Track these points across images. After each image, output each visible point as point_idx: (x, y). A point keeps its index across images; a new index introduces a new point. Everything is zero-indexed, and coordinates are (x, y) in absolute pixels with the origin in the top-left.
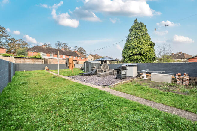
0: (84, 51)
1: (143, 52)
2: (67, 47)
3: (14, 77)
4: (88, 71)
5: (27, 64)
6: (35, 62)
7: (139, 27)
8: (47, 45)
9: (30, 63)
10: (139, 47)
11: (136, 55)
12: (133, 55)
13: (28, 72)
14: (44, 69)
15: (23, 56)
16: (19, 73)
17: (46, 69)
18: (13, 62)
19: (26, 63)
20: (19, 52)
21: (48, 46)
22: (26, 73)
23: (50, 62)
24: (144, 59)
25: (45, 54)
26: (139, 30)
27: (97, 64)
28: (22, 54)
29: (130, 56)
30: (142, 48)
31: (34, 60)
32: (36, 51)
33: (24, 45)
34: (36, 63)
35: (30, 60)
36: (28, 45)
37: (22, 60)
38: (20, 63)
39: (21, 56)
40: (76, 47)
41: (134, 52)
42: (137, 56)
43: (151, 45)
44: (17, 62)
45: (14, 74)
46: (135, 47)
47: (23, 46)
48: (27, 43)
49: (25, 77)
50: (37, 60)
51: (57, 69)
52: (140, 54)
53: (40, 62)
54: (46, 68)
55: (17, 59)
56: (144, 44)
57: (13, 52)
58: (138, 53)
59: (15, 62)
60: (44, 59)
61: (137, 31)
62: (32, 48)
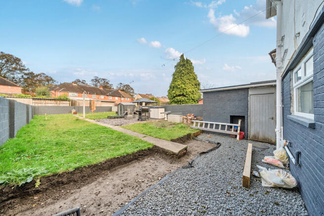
0: (132, 89)
1: (186, 92)
2: (108, 84)
3: (32, 120)
4: (121, 114)
5: (48, 107)
6: (59, 104)
7: (184, 65)
8: (80, 81)
9: (53, 105)
10: (182, 87)
11: (179, 95)
12: (177, 96)
13: (49, 116)
14: (71, 112)
15: (44, 97)
16: (39, 117)
17: (73, 113)
18: (31, 104)
19: (47, 105)
20: (39, 91)
21: (82, 82)
22: (47, 117)
23: (79, 104)
24: (187, 101)
25: (76, 94)
26: (184, 68)
27: (132, 107)
28: (43, 95)
29: (174, 97)
30: (185, 89)
31: (58, 102)
32: (62, 90)
33: (48, 81)
34: (61, 105)
35: (53, 102)
36: (53, 80)
37: (42, 101)
38: (40, 105)
39: (41, 97)
40: (121, 84)
41: (178, 93)
42: (180, 97)
43: (196, 85)
44: (36, 105)
45: (32, 118)
46: (178, 87)
47: (47, 83)
48: (52, 79)
49: (45, 120)
50: (62, 102)
51: (83, 113)
52: (183, 95)
53: (66, 104)
54: (74, 111)
55: (37, 101)
56: (188, 84)
57: (32, 91)
58: (181, 93)
59: (33, 105)
60: (72, 101)
61: (181, 69)
62: (59, 86)
